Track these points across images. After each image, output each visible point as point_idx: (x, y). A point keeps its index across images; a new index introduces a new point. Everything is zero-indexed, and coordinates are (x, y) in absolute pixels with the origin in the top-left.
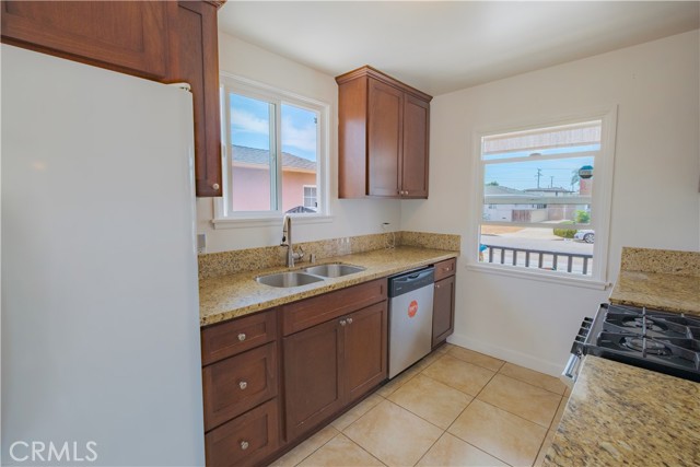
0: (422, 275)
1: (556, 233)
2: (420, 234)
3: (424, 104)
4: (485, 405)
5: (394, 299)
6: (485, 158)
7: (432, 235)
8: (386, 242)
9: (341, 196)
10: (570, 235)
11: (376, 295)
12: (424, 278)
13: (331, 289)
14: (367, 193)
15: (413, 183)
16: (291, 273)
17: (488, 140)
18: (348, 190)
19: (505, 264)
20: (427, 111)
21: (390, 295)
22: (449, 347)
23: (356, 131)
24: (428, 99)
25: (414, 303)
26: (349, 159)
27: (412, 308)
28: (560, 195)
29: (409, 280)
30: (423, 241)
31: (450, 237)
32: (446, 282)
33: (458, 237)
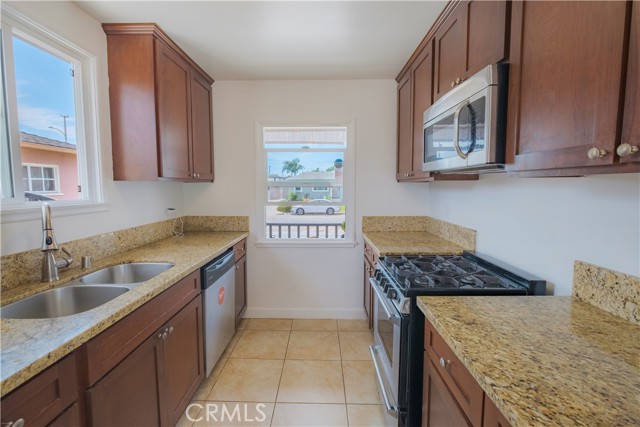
0: (226, 260)
1: (279, 210)
4: (295, 362)
5: (207, 291)
6: (266, 146)
7: (220, 218)
8: (172, 230)
10: (288, 210)
11: (193, 292)
12: (227, 263)
13: (150, 298)
14: (160, 175)
15: (199, 166)
16: (58, 290)
17: (267, 131)
18: (127, 169)
19: (282, 237)
20: (209, 93)
21: (203, 287)
22: (245, 322)
24: (210, 81)
25: (222, 289)
26: (126, 131)
27: (221, 295)
28: (277, 180)
29: (218, 267)
30: (212, 225)
31: (239, 218)
32: (241, 262)
33: (247, 217)
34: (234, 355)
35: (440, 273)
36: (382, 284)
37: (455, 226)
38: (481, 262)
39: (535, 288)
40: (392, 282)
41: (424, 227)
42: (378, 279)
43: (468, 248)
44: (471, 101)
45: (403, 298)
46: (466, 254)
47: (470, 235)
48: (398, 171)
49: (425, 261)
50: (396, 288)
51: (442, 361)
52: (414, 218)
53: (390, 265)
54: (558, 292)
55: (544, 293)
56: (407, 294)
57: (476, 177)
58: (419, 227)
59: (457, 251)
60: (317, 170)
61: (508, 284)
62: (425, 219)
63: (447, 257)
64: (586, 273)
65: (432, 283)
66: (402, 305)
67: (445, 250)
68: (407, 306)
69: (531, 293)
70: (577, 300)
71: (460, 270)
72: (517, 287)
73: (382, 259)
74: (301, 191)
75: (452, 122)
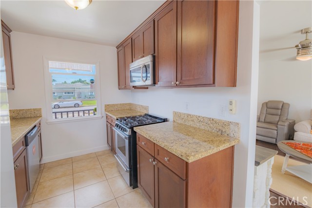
0: (34, 131)
5: (28, 147)
7: (21, 110)
20: (9, 38)
25: (34, 147)
27: (34, 150)
29: (32, 135)
32: (39, 133)
33: (40, 109)
34: (41, 181)
35: (139, 120)
36: (120, 128)
37: (142, 106)
38: (150, 116)
39: (165, 120)
40: (123, 126)
41: (131, 107)
42: (117, 127)
43: (146, 113)
44: (146, 64)
45: (128, 130)
46: (146, 115)
47: (146, 108)
48: (119, 85)
49: (134, 118)
50: (125, 127)
51: (143, 143)
52: (126, 104)
53: (121, 121)
54: (170, 121)
55: (167, 121)
56: (130, 128)
57: (147, 88)
58: (128, 107)
59: (143, 114)
60: (65, 82)
61: (158, 121)
62: (130, 104)
63: (140, 116)
64: (175, 113)
65: (137, 123)
66: (129, 132)
67: (139, 114)
68: (130, 132)
69: (164, 121)
70: (174, 121)
71: (145, 119)
72: (160, 121)
73: (117, 119)
74: (56, 94)
75: (140, 70)
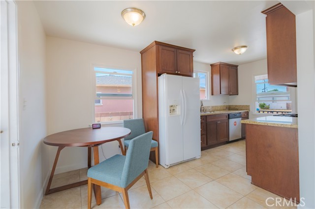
0: (238, 115)
2: (236, 106)
3: (236, 68)
7: (240, 106)
8: (225, 108)
9: (212, 95)
11: (225, 118)
14: (220, 93)
15: (234, 90)
18: (214, 93)
21: (229, 118)
23: (217, 78)
24: (237, 66)
25: (235, 122)
26: (214, 85)
29: (234, 116)
30: (238, 108)
31: (246, 106)
33: (249, 106)
